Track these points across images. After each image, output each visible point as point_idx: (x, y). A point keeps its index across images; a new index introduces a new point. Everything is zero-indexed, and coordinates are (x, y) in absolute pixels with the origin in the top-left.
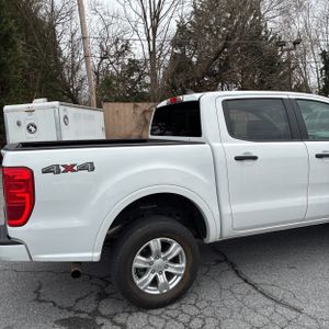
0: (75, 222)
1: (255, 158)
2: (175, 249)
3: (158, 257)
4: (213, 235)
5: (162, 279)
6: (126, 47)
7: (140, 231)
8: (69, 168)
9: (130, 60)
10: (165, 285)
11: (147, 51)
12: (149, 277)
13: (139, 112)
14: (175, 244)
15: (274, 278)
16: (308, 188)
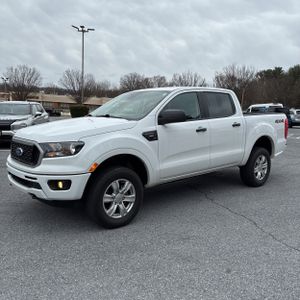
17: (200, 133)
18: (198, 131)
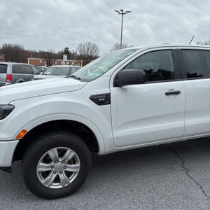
17: (171, 96)
18: (167, 94)
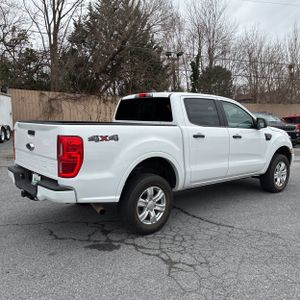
0: (106, 175)
1: (203, 136)
2: (161, 194)
3: (151, 199)
4: (181, 185)
5: (153, 214)
6: (23, 36)
7: (143, 182)
8: (104, 138)
9: (27, 49)
10: (155, 218)
11: (47, 44)
12: (145, 213)
13: (45, 99)
14: (160, 191)
15: (211, 214)
16: (229, 156)
